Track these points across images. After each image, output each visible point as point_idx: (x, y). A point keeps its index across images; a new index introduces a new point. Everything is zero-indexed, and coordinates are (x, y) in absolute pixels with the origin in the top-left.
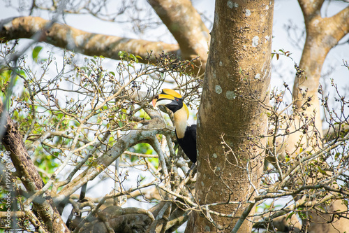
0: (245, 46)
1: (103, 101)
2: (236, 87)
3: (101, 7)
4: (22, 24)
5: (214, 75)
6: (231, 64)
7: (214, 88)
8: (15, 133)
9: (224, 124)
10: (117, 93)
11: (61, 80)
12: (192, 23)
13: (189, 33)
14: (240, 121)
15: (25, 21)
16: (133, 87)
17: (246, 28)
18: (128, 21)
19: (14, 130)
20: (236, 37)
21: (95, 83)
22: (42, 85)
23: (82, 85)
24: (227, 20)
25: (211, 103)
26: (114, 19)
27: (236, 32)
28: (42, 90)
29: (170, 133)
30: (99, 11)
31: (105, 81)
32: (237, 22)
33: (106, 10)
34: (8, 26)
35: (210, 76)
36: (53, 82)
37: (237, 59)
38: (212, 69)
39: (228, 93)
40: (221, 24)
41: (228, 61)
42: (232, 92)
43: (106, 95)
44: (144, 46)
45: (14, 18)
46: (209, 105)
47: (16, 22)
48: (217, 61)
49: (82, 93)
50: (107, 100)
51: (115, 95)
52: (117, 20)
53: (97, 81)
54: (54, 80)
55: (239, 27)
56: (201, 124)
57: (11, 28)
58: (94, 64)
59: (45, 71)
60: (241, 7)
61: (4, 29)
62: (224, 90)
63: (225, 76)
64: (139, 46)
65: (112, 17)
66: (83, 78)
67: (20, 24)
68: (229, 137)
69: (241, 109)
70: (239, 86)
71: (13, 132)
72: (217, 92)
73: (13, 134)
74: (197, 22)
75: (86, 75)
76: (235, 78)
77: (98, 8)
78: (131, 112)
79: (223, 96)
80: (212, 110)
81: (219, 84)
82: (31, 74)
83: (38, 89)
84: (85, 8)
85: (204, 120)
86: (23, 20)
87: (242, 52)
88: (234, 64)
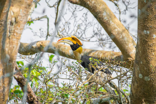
0: (153, 53)
1: (82, 83)
2: (150, 74)
3: (82, 34)
4: (41, 44)
5: (138, 69)
6: (147, 62)
7: (138, 75)
8: (37, 101)
9: (144, 94)
10: (89, 79)
11: (60, 73)
12: (128, 41)
13: (127, 47)
14: (153, 92)
15: (43, 43)
16: (97, 76)
17: (154, 44)
18: (96, 41)
19: (37, 100)
20: (149, 49)
21: (77, 74)
22: (51, 77)
23: (71, 76)
24: (144, 40)
25: (137, 83)
26: (89, 40)
27: (149, 46)
28: (51, 79)
29: (117, 99)
30: (81, 36)
31: (83, 73)
32: (149, 41)
33: (85, 36)
34: (34, 46)
35: (136, 69)
36: (56, 75)
37: (150, 60)
38: (137, 65)
39: (146, 78)
40: (141, 42)
41: (145, 61)
42: (148, 77)
43: (83, 81)
44: (104, 54)
45: (37, 42)
46: (136, 84)
47: (38, 44)
48: (139, 61)
49: (71, 80)
50: (83, 83)
51: (88, 80)
52: (91, 40)
53: (78, 73)
54: (57, 74)
55: (150, 43)
56: (132, 94)
57: (36, 47)
58: (77, 65)
59: (52, 69)
60: (150, 33)
61: (33, 47)
62: (144, 76)
63: (144, 69)
64: (102, 54)
65: (88, 39)
66: (71, 72)
67: (40, 45)
68: (147, 100)
69: (153, 86)
70: (151, 74)
71: (36, 101)
72: (140, 77)
73: (36, 102)
74: (131, 41)
75: (73, 71)
76: (149, 69)
77: (81, 34)
78: (96, 89)
79: (143, 79)
80: (138, 87)
81: (141, 73)
82: (45, 71)
83: (49, 79)
84: (74, 35)
85: (134, 92)
86: (42, 43)
87: (152, 56)
88: (148, 63)
